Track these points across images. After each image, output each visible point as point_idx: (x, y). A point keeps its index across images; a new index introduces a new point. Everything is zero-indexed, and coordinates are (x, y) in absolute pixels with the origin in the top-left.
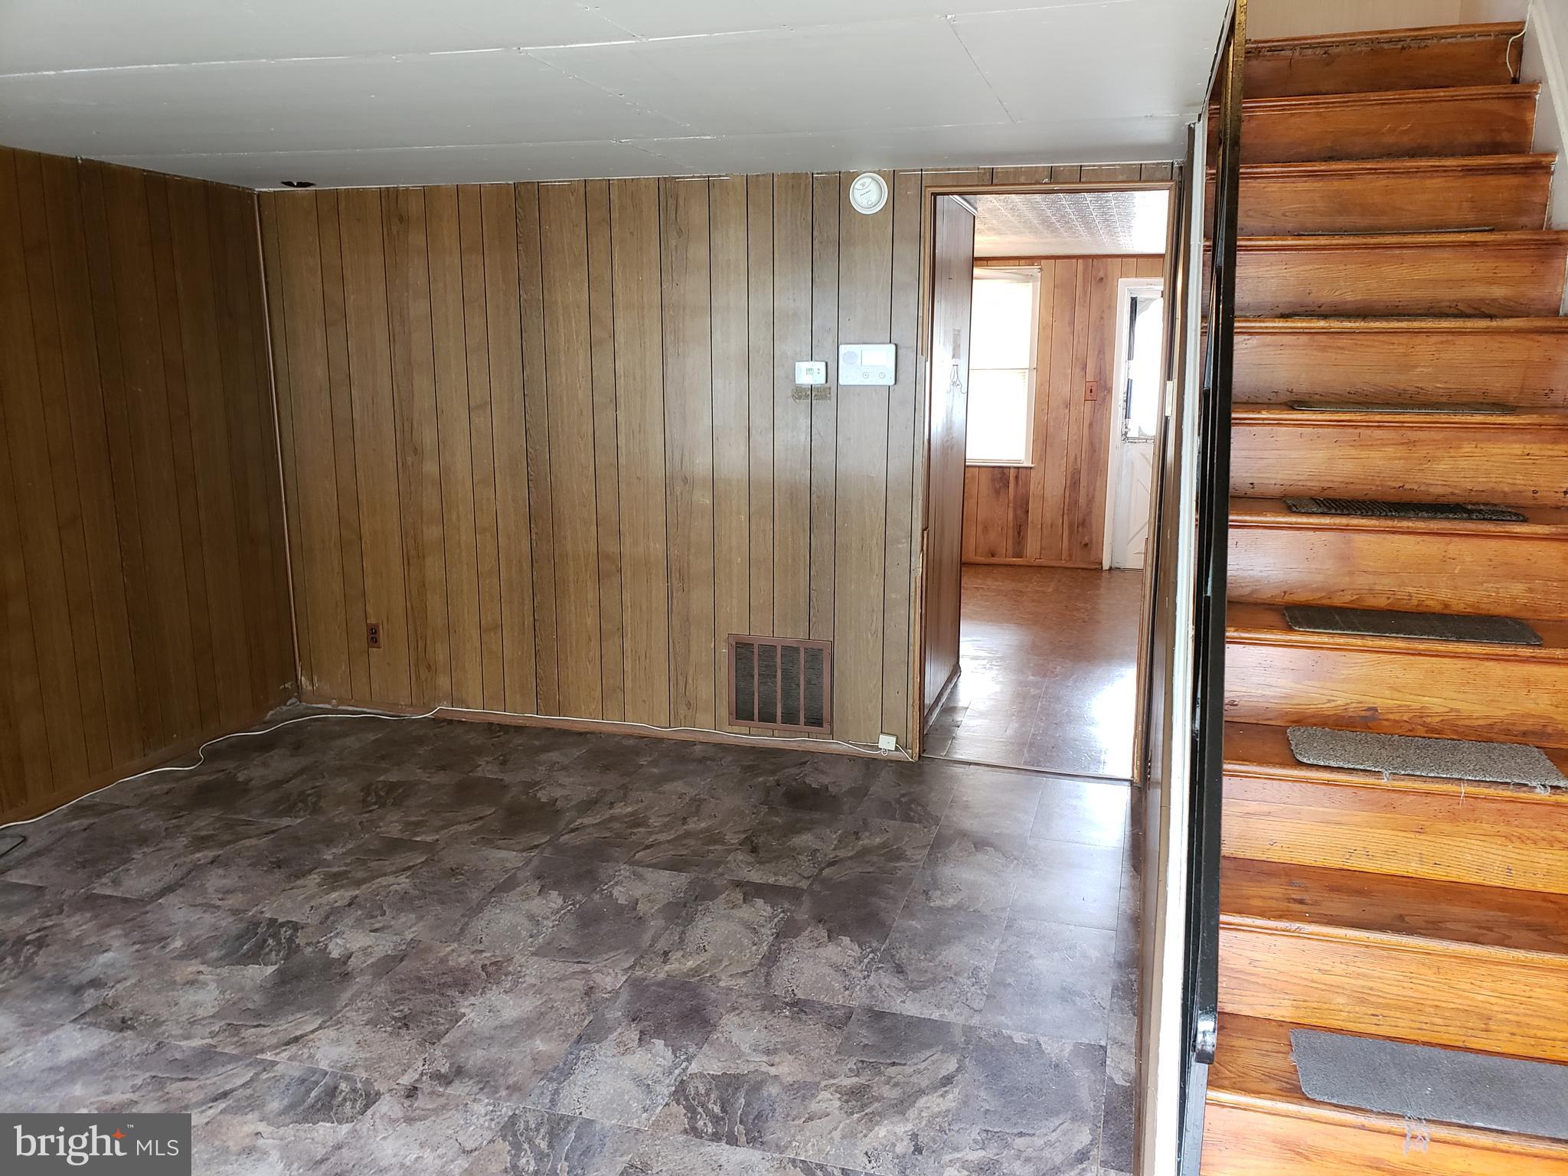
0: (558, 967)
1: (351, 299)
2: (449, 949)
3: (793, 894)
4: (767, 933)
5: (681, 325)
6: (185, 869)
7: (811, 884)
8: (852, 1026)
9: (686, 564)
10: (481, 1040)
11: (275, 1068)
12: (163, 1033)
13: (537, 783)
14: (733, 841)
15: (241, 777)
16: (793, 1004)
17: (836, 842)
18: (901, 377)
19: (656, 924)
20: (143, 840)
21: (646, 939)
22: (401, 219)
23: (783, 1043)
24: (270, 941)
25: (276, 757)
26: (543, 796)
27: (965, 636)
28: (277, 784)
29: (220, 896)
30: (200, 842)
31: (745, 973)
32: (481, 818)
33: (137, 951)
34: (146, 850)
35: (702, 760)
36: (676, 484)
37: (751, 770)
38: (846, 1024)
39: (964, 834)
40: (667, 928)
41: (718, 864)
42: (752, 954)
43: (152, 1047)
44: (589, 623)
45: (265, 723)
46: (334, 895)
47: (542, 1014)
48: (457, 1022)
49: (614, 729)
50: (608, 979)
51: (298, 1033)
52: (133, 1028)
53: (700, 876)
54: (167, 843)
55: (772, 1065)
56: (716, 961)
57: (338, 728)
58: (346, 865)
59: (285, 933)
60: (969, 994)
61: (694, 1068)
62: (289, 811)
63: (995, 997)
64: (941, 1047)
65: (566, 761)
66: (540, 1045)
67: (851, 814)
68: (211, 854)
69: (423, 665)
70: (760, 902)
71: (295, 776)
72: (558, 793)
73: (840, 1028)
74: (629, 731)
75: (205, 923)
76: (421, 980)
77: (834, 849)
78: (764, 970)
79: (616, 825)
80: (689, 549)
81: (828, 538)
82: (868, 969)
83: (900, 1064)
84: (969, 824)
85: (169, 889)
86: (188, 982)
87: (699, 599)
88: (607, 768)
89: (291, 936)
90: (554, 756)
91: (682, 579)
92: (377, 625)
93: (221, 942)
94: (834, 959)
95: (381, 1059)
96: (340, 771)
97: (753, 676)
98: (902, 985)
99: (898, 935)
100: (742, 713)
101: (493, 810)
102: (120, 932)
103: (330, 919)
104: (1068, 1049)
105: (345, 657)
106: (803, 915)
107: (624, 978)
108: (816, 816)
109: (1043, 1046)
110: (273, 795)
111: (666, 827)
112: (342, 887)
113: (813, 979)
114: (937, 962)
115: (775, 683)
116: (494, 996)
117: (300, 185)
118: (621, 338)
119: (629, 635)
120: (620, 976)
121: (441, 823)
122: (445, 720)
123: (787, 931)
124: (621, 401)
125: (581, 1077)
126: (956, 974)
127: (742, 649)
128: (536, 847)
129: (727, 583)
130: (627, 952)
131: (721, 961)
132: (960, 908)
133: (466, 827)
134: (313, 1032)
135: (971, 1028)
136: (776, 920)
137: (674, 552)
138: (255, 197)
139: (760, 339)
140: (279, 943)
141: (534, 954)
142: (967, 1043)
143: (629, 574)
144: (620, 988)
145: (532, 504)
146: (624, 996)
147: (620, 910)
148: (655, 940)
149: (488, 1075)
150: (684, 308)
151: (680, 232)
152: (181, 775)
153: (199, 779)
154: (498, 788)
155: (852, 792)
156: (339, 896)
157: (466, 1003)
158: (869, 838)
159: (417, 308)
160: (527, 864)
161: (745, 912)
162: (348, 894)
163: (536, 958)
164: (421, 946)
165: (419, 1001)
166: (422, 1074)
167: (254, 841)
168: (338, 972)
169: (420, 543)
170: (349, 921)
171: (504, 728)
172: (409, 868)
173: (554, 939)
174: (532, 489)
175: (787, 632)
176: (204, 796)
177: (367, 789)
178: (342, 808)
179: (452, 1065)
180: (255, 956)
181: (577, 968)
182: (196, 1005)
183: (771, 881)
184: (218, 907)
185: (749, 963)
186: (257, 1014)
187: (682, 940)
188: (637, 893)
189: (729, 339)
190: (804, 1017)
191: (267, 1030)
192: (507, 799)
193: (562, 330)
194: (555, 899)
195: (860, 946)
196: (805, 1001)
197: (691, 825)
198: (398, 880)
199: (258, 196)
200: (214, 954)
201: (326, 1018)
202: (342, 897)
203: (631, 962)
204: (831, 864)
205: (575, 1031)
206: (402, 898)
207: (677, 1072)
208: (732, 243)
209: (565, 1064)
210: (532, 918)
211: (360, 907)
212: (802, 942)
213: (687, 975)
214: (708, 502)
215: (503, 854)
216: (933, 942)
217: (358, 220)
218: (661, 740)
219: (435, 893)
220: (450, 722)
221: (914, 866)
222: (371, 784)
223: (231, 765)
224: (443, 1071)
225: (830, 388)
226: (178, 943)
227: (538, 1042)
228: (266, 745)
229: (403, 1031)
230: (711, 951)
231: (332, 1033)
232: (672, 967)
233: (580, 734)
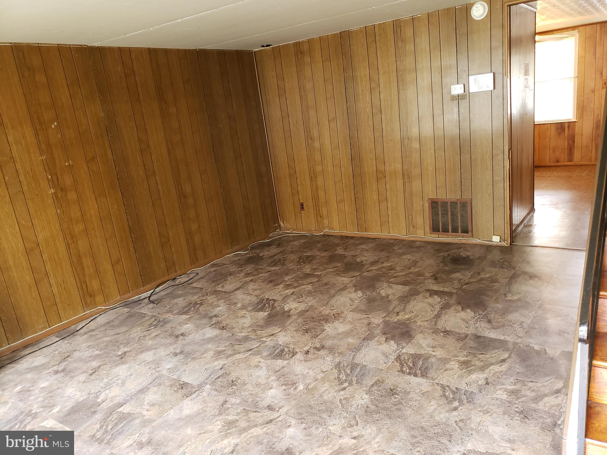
0: (359, 316)
1: (287, 85)
2: (323, 308)
3: (450, 294)
4: (437, 308)
5: (404, 77)
6: (243, 283)
7: (458, 291)
8: (467, 340)
9: (410, 172)
10: (331, 337)
11: (266, 343)
12: (234, 331)
13: (357, 256)
14: (428, 276)
15: (261, 255)
16: (444, 332)
17: (470, 276)
18: (497, 86)
19: (395, 303)
20: (231, 274)
21: (391, 308)
22: (301, 53)
23: (439, 345)
24: (267, 305)
25: (272, 248)
26: (358, 260)
27: (536, 196)
28: (272, 257)
29: (253, 291)
30: (248, 275)
31: (427, 321)
32: (336, 267)
33: (228, 307)
34: (232, 277)
35: (418, 247)
36: (405, 140)
37: (439, 251)
38: (465, 339)
39: (525, 273)
40: (399, 304)
41: (421, 283)
42: (431, 315)
43: (231, 335)
44: (374, 197)
45: (269, 238)
46: (287, 291)
47: (352, 330)
48: (323, 332)
49: (385, 237)
50: (376, 320)
51: (273, 333)
52: (226, 329)
53: (414, 287)
54: (238, 275)
55: (434, 352)
56: (416, 316)
57: (292, 239)
58: (292, 282)
59: (272, 302)
60: (518, 331)
61: (404, 351)
62: (274, 265)
63: (529, 332)
64: (502, 349)
65: (367, 248)
66: (350, 340)
67: (477, 266)
68: (251, 278)
69: (319, 216)
70: (436, 297)
71: (278, 254)
72: (364, 259)
73: (462, 341)
74: (391, 237)
75: (248, 299)
76: (313, 318)
77: (469, 279)
78: (435, 320)
79: (384, 270)
80: (411, 166)
81: (468, 156)
82: (477, 321)
83: (485, 354)
84: (528, 269)
85: (238, 289)
86: (242, 317)
87: (416, 185)
88: (382, 250)
89: (273, 303)
90: (363, 246)
91: (409, 178)
92: (303, 203)
93: (252, 305)
94: (463, 317)
95: (298, 342)
96: (292, 252)
97: (438, 214)
98: (490, 327)
99: (491, 309)
100: (435, 229)
101: (341, 264)
102: (223, 301)
103: (285, 298)
104: (558, 353)
105: (293, 215)
106: (452, 301)
107: (382, 320)
108: (463, 267)
109: (547, 351)
110: (270, 260)
111: (402, 270)
112: (290, 288)
113: (454, 324)
114: (506, 319)
115: (448, 217)
116: (336, 324)
117: (267, 46)
118: (382, 86)
119: (390, 201)
120: (380, 319)
121: (323, 269)
122: (327, 235)
123: (445, 307)
124: (383, 110)
125: (363, 351)
126: (513, 324)
127: (434, 204)
128: (355, 276)
129: (427, 178)
130: (384, 312)
131: (418, 316)
132: (519, 300)
133: (331, 270)
134: (278, 333)
135: (516, 343)
136: (441, 303)
137: (405, 167)
138: (254, 53)
139: (436, 78)
140: (269, 306)
141: (351, 311)
142: (514, 348)
143: (388, 178)
144: (380, 323)
145: (352, 154)
146: (381, 326)
147: (382, 298)
148: (395, 308)
149: (332, 349)
150: (406, 70)
151: (402, 41)
152: (243, 254)
153: (248, 255)
154: (342, 257)
155: (479, 258)
156: (289, 291)
157: (327, 326)
158: (484, 275)
159: (309, 86)
160: (351, 282)
161: (430, 300)
162: (291, 291)
163: (351, 312)
164: (314, 307)
165: (312, 324)
166: (311, 347)
167: (264, 274)
168: (287, 315)
169: (315, 173)
170: (292, 299)
171: (347, 237)
172: (312, 283)
173: (358, 306)
174: (352, 149)
175: (452, 196)
176: (250, 260)
177: (300, 258)
178: (292, 264)
179: (321, 345)
180: (262, 309)
181: (365, 316)
182: (244, 323)
183: (441, 289)
184: (252, 294)
185: (429, 317)
186: (262, 327)
187: (404, 309)
188: (389, 292)
189: (424, 80)
190: (448, 336)
191: (264, 332)
192: (346, 260)
193: (360, 86)
194: (360, 293)
195: (474, 313)
196: (449, 331)
197: (412, 270)
198: (308, 287)
199: (254, 52)
200: (250, 308)
201: (282, 328)
202: (290, 292)
203: (385, 315)
204: (467, 284)
205: (363, 336)
206: (309, 292)
207: (398, 352)
208: (423, 41)
209: (358, 347)
210: (351, 299)
211: (295, 295)
212: (451, 311)
213: (405, 320)
214: (418, 146)
215: (343, 279)
216: (505, 312)
217: (287, 56)
218: (404, 240)
219: (320, 291)
220: (329, 236)
221: (502, 285)
222: (301, 256)
223: (258, 251)
224: (318, 347)
225: (466, 94)
226: (240, 305)
227: (350, 339)
228: (269, 245)
229: (306, 334)
230: (415, 312)
231: (283, 333)
232: (400, 317)
233: (374, 239)
